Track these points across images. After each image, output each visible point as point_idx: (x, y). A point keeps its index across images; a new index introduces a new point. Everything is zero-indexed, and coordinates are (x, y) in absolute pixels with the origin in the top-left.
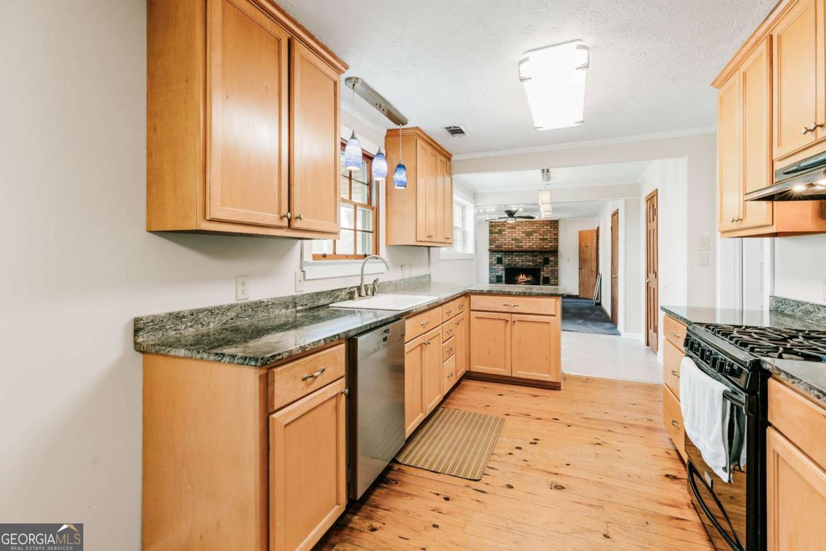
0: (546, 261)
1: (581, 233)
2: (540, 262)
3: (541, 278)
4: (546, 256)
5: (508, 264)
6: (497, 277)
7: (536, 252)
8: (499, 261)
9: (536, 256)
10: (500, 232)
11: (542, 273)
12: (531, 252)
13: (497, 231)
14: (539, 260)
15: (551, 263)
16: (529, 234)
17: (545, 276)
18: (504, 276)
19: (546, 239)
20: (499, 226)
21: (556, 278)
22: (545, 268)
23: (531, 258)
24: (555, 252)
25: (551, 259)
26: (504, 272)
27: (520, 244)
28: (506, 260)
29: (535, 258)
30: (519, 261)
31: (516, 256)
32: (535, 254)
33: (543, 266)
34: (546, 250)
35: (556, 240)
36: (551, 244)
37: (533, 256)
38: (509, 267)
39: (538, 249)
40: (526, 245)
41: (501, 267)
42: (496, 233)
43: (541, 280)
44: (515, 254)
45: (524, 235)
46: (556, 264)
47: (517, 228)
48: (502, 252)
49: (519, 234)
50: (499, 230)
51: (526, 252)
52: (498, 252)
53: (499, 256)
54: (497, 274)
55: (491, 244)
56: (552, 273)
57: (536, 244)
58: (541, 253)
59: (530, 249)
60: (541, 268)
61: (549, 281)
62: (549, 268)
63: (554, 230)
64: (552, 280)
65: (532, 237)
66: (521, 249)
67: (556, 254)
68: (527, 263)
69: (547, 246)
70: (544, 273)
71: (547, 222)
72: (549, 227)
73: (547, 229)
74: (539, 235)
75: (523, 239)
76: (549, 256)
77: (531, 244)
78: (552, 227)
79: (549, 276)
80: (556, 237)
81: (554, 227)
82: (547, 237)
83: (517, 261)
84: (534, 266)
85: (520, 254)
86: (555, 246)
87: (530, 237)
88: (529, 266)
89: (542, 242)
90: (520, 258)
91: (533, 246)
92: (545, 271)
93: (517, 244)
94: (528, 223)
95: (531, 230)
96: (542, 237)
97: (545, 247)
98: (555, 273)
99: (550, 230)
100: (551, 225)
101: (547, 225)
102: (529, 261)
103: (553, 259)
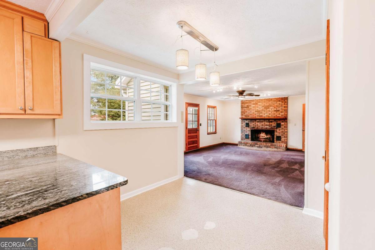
0: (279, 126)
1: (304, 106)
2: (274, 126)
3: (275, 136)
4: (279, 122)
5: (253, 127)
6: (246, 135)
7: (272, 119)
8: (247, 125)
9: (272, 122)
10: (248, 107)
11: (275, 133)
12: (269, 120)
13: (246, 106)
14: (274, 124)
15: (282, 127)
16: (267, 107)
17: (278, 135)
18: (250, 135)
19: (279, 111)
20: (247, 103)
21: (287, 137)
22: (278, 130)
23: (268, 123)
24: (285, 119)
25: (282, 124)
26: (250, 132)
27: (261, 114)
28: (252, 124)
29: (271, 123)
30: (260, 125)
31: (258, 122)
32: (270, 120)
33: (276, 129)
34: (278, 118)
35: (286, 111)
36: (282, 114)
37: (269, 122)
38: (253, 129)
39: (273, 117)
40: (265, 115)
41: (248, 129)
42: (245, 107)
43: (275, 138)
44: (257, 120)
45: (264, 108)
46: (286, 127)
47: (259, 104)
48: (249, 119)
49: (260, 107)
50: (247, 106)
51: (265, 119)
52: (247, 119)
53: (247, 122)
54: (246, 133)
55: (242, 115)
56: (283, 133)
57: (272, 114)
58: (275, 120)
59: (267, 117)
60: (275, 130)
61: (281, 139)
62: (281, 130)
63: (284, 104)
64: (282, 138)
65: (269, 109)
66: (261, 117)
67: (286, 120)
68: (265, 127)
69: (279, 115)
70: (277, 133)
71: (279, 99)
72: (281, 102)
73: (279, 103)
74: (273, 108)
75: (263, 111)
76: (281, 122)
77: (268, 114)
78: (283, 102)
79: (281, 135)
80: (286, 109)
81: (285, 102)
82: (279, 109)
83: (259, 125)
84: (271, 128)
85: (261, 120)
86: (285, 115)
87: (268, 109)
88: (267, 128)
89: (276, 112)
90: (261, 123)
91: (270, 116)
92: (278, 132)
93: (259, 114)
94: (266, 100)
95: (268, 105)
96: (276, 109)
97: (278, 116)
98: (285, 133)
99: (282, 104)
100: (283, 100)
101: (279, 101)
102: (267, 125)
103: (284, 124)
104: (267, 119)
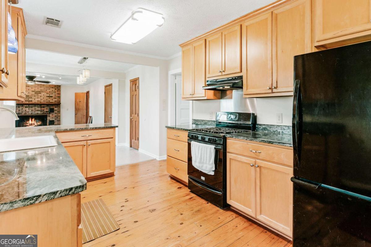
0: (52, 111)
1: (76, 95)
2: (47, 111)
3: (48, 121)
4: (52, 107)
7: (44, 104)
9: (44, 107)
11: (48, 118)
12: (40, 105)
14: (46, 109)
15: (55, 112)
16: (37, 93)
17: (51, 120)
19: (52, 97)
21: (59, 121)
22: (50, 115)
23: (40, 109)
24: (58, 104)
25: (55, 109)
27: (30, 99)
29: (42, 109)
30: (29, 111)
31: (26, 107)
32: (42, 106)
33: (49, 113)
34: (51, 103)
35: (59, 97)
37: (41, 107)
39: (46, 103)
40: (35, 100)
44: (26, 106)
45: (34, 93)
46: (59, 112)
51: (35, 105)
56: (56, 118)
57: (44, 99)
58: (48, 105)
59: (39, 103)
60: (48, 115)
61: (54, 123)
62: (54, 115)
63: (58, 91)
64: (56, 122)
65: (41, 95)
66: (30, 103)
67: (59, 106)
68: (36, 112)
69: (52, 101)
70: (50, 118)
71: (52, 86)
72: (54, 89)
73: (52, 90)
74: (46, 93)
75: (33, 96)
76: (55, 107)
77: (40, 99)
78: (56, 89)
79: (54, 119)
80: (59, 95)
81: (58, 89)
82: (52, 95)
83: (27, 110)
84: (42, 114)
85: (30, 106)
86: (58, 101)
87: (39, 95)
88: (38, 113)
89: (48, 98)
90: (30, 109)
91: (41, 101)
92: (50, 116)
93: (27, 99)
94: (37, 85)
95: (40, 90)
96: (48, 95)
97: (50, 101)
98: (58, 118)
99: (55, 91)
100: (56, 88)
101: (52, 88)
102: (38, 111)
103: (57, 109)
104: (38, 104)
